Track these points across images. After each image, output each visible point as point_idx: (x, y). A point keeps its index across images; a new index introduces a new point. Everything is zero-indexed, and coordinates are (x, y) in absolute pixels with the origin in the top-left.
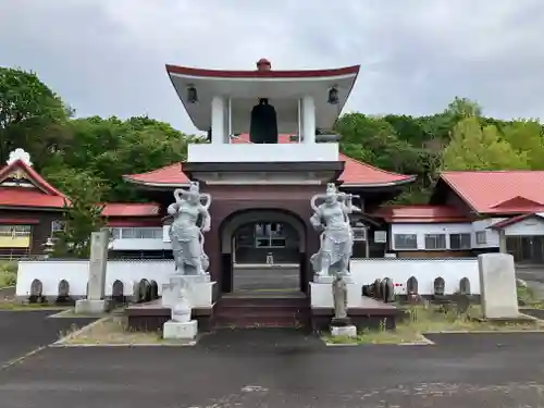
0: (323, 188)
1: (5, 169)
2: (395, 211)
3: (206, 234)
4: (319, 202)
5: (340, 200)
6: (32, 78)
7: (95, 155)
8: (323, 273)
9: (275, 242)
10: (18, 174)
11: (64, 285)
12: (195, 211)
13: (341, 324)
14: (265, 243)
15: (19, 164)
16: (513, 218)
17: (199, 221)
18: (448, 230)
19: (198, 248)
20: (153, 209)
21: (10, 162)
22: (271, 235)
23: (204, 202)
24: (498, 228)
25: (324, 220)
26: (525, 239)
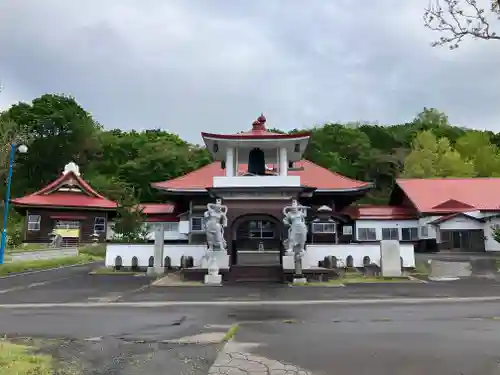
0: (290, 202)
1: (62, 178)
2: (361, 210)
3: (225, 228)
4: (288, 210)
5: (299, 210)
6: (71, 103)
7: (120, 163)
8: (290, 250)
9: (265, 234)
10: (71, 182)
11: (135, 259)
12: (219, 216)
13: (299, 277)
14: (258, 234)
15: (72, 174)
16: (447, 217)
17: (221, 221)
18: (400, 225)
19: (221, 236)
20: (169, 208)
21: (65, 173)
22: (262, 229)
23: (223, 210)
24: (436, 224)
25: (290, 221)
26: (456, 233)
